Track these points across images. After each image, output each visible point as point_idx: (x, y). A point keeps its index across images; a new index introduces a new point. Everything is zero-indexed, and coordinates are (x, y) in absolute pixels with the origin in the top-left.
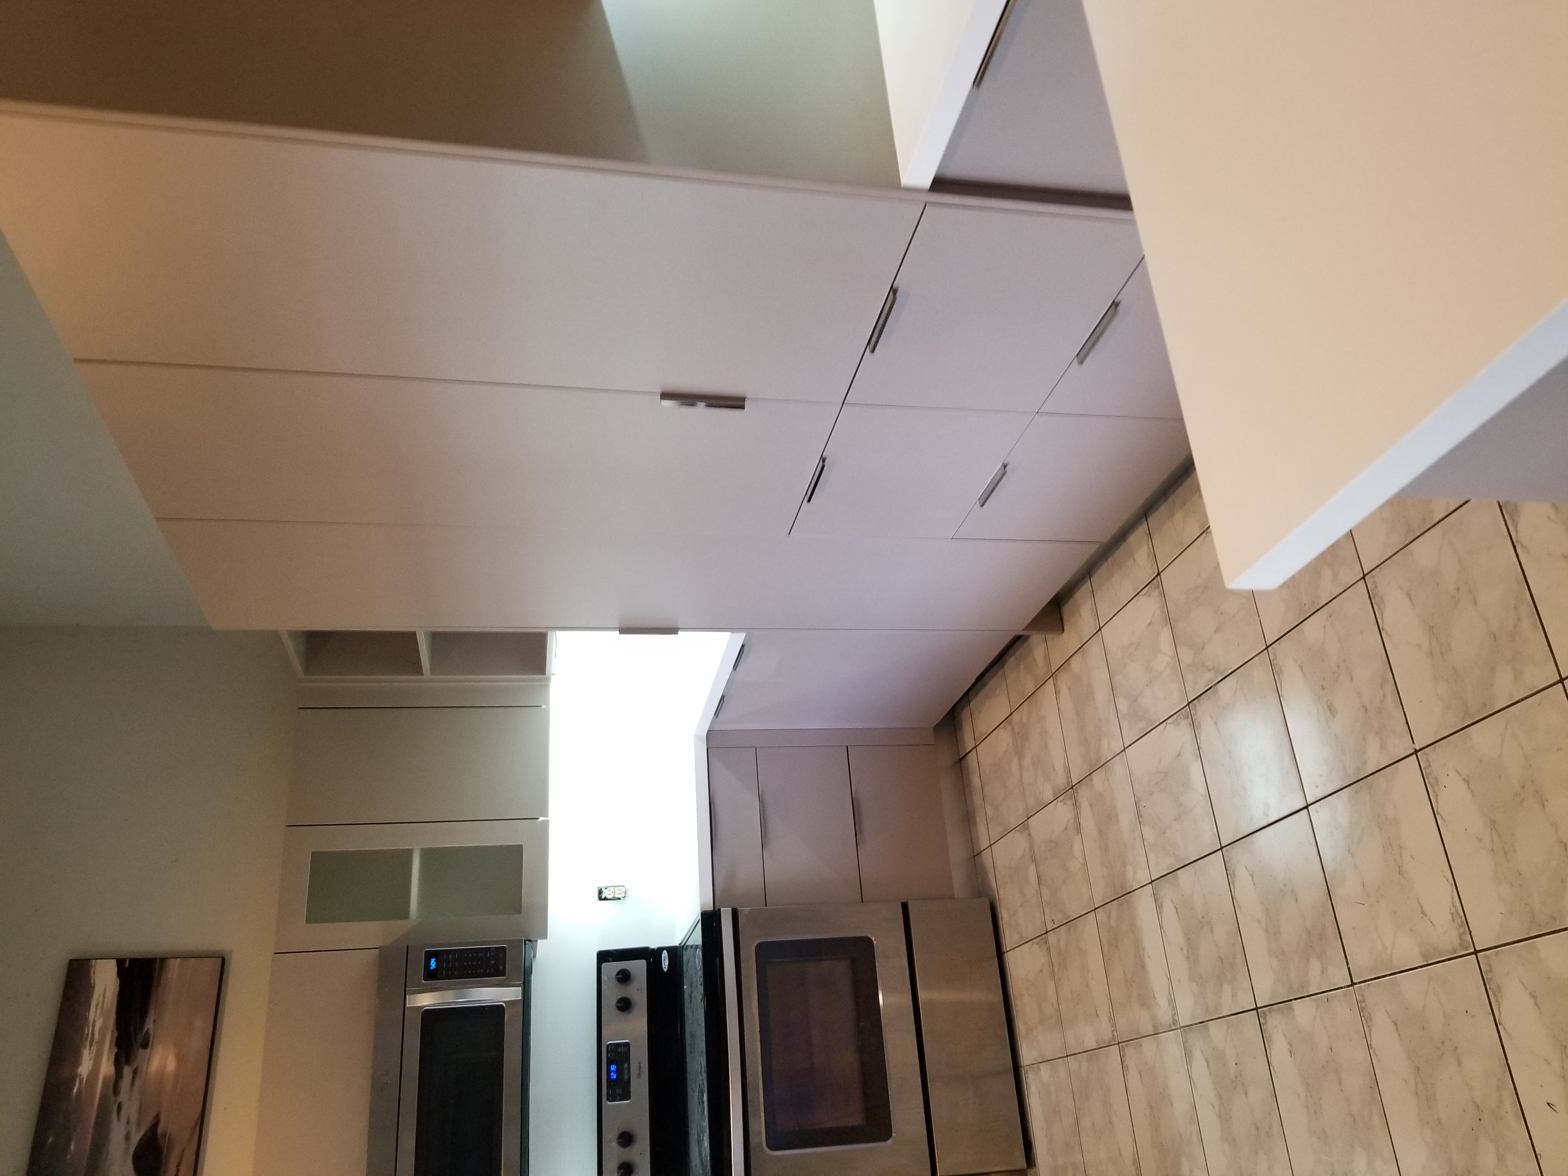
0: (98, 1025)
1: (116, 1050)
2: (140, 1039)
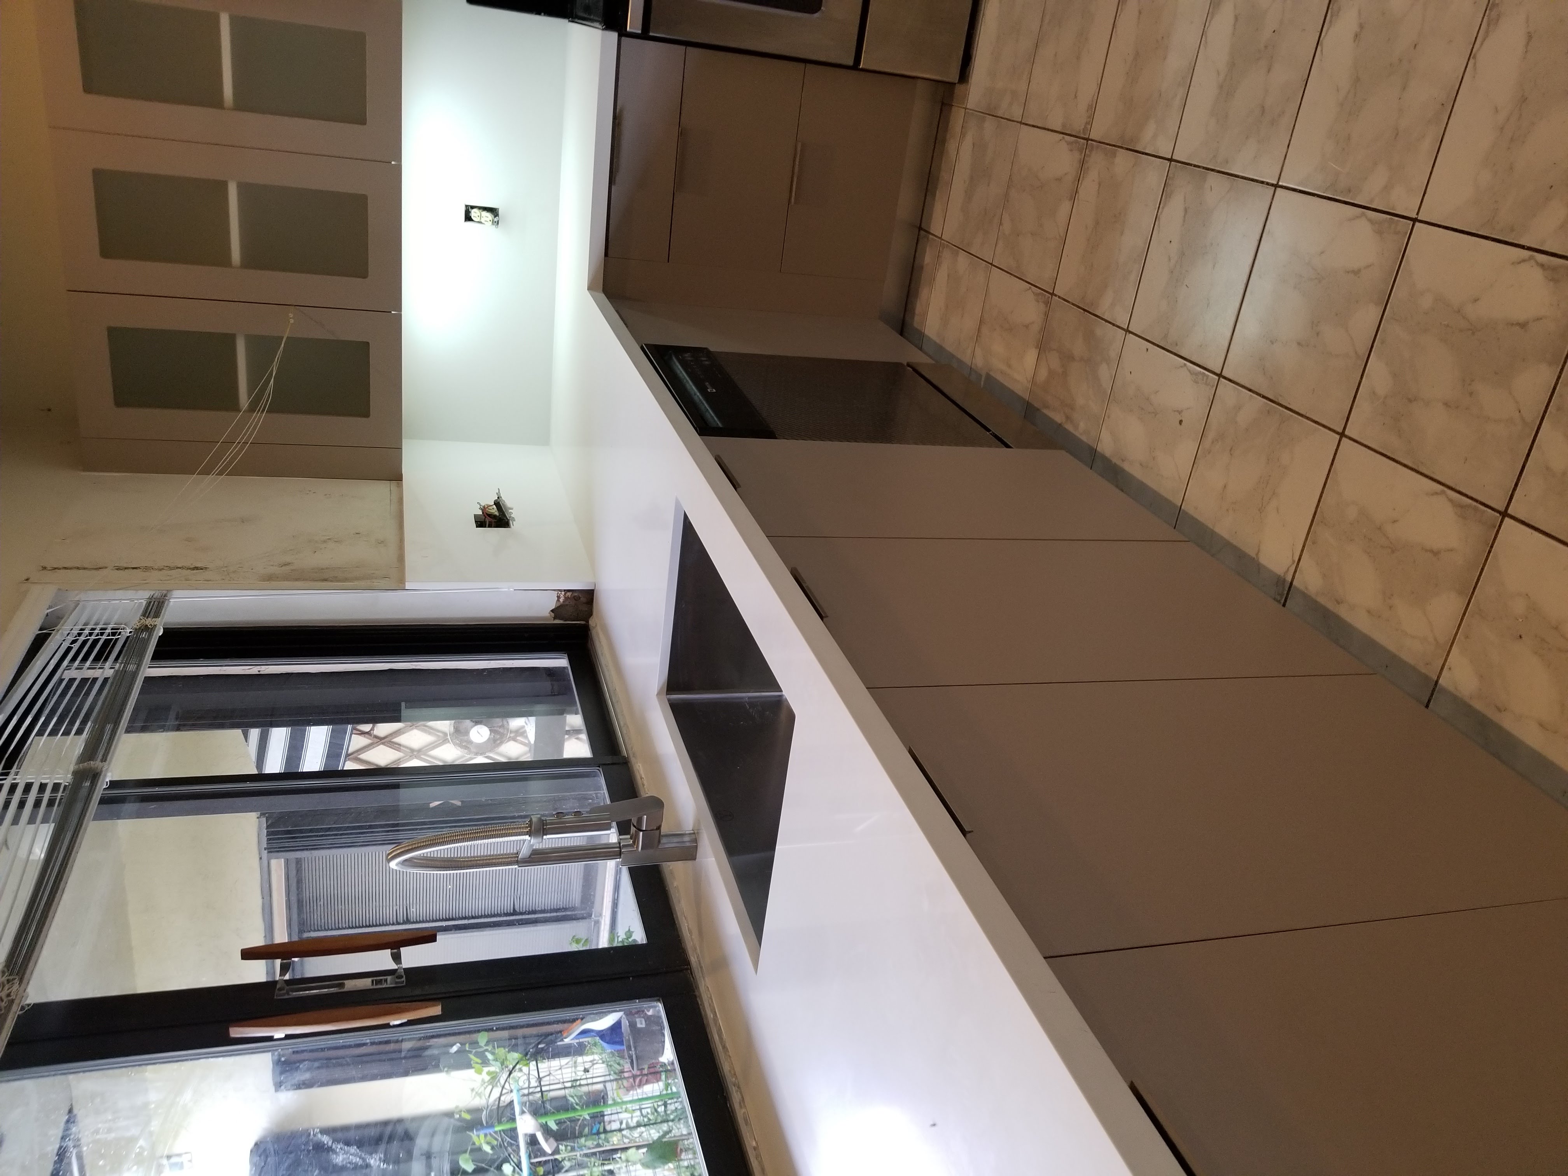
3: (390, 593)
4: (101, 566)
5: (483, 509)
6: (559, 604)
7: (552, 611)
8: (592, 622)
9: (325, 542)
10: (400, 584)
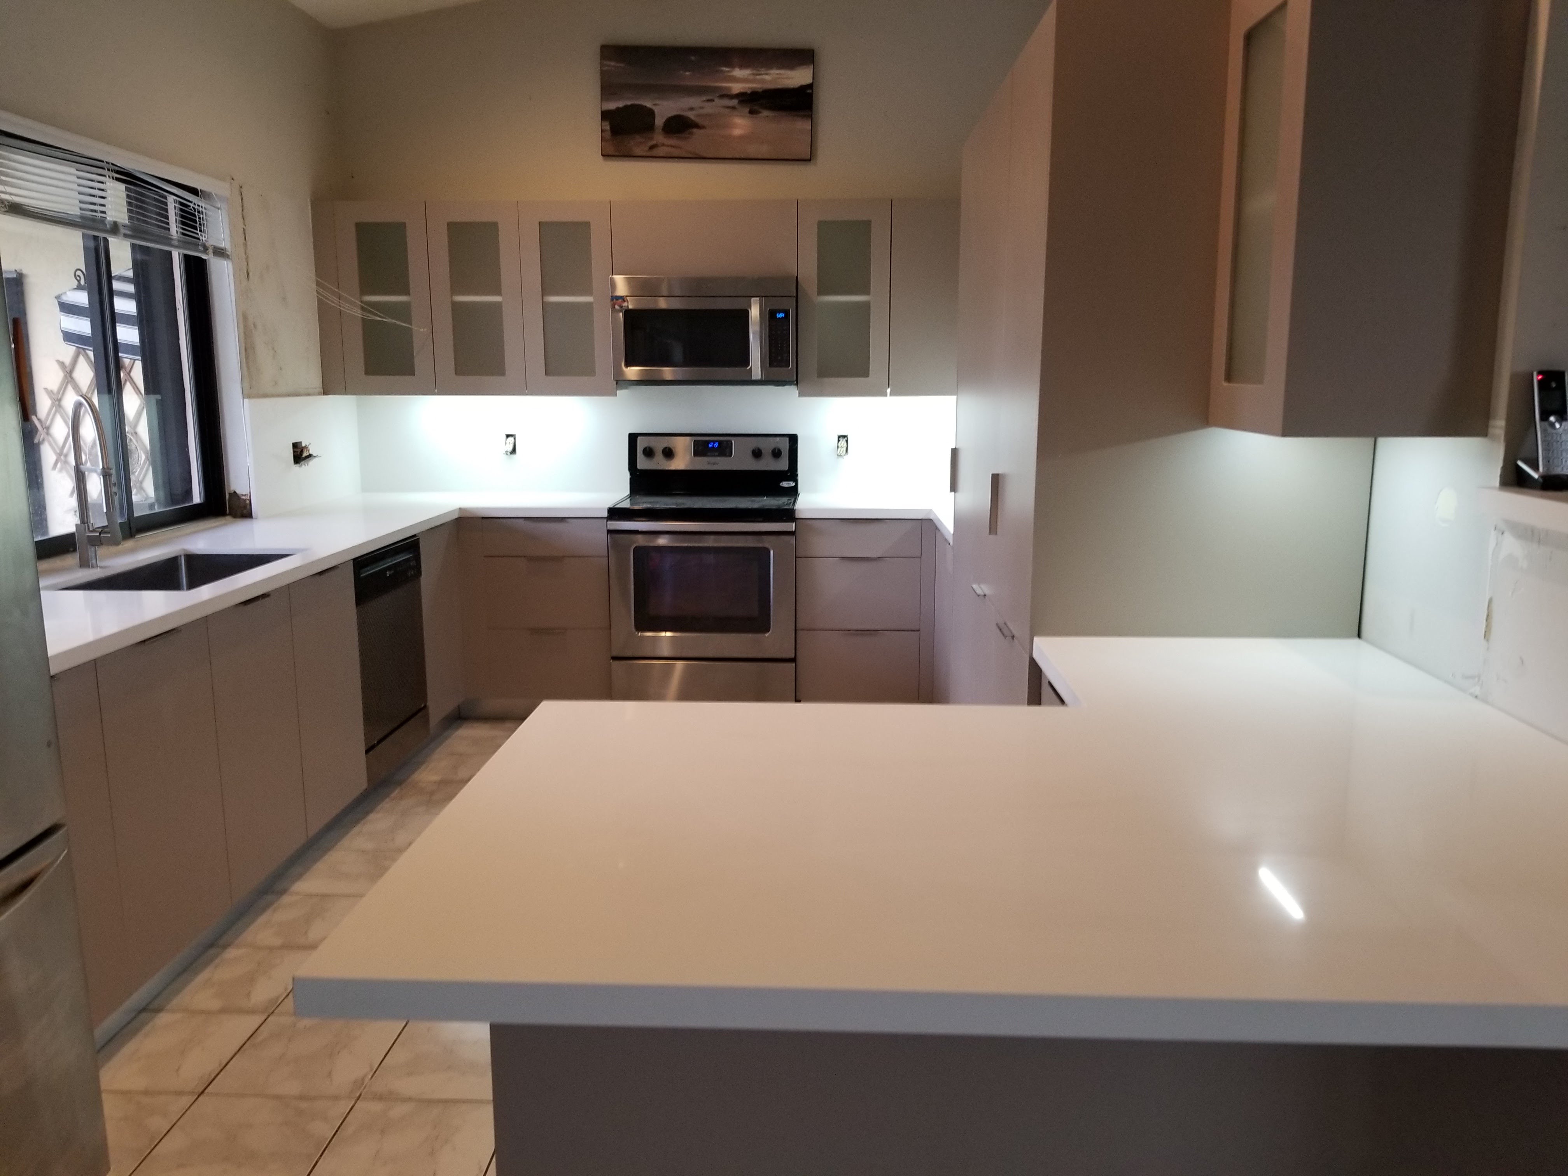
0: (767, 77)
1: (749, 92)
2: (756, 108)
3: (240, 390)
4: (245, 219)
5: (306, 447)
6: (240, 496)
7: (235, 492)
8: (228, 518)
9: (273, 349)
10: (247, 395)
